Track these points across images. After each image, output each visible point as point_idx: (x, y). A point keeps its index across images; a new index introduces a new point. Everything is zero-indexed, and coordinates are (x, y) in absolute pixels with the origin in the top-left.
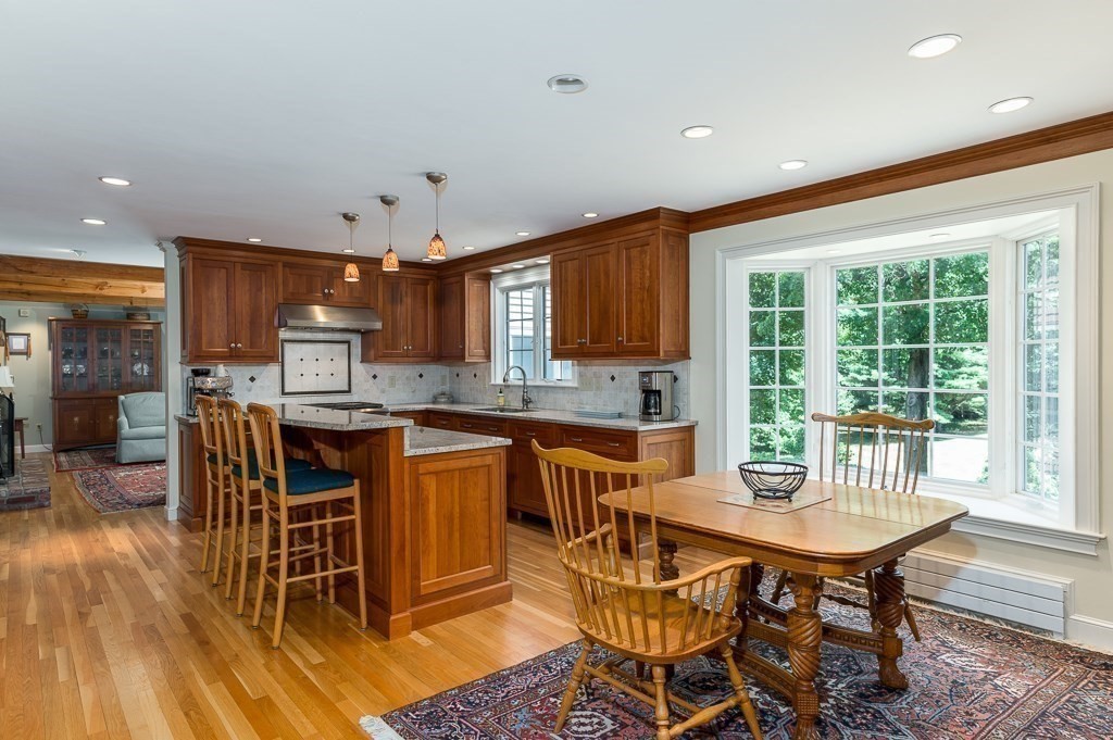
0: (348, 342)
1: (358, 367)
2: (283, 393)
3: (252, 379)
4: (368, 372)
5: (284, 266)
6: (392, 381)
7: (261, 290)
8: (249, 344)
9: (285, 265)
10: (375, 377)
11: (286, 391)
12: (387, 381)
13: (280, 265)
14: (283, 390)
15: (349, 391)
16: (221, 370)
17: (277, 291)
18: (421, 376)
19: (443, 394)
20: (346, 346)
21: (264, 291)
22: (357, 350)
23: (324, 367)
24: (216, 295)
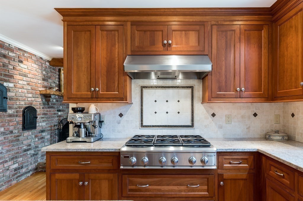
0: (192, 88)
1: (199, 108)
2: (142, 126)
3: (121, 115)
4: (207, 111)
5: (131, 25)
6: (229, 119)
7: (115, 44)
8: (105, 88)
9: (133, 23)
10: (214, 115)
11: (144, 124)
12: (224, 118)
13: (129, 24)
14: (142, 123)
15: (192, 126)
16: (93, 108)
17: (126, 45)
18: (255, 115)
19: (277, 132)
20: (189, 91)
21: (117, 46)
22: (198, 93)
23: (173, 106)
24: (83, 52)
